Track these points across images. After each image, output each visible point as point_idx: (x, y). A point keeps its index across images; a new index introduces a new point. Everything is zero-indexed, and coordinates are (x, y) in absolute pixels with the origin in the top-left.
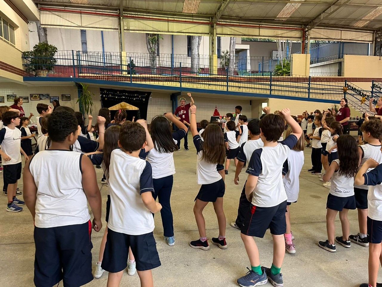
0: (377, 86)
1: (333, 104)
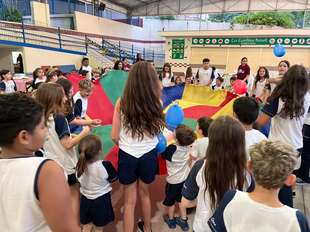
0: (107, 42)
1: (82, 56)
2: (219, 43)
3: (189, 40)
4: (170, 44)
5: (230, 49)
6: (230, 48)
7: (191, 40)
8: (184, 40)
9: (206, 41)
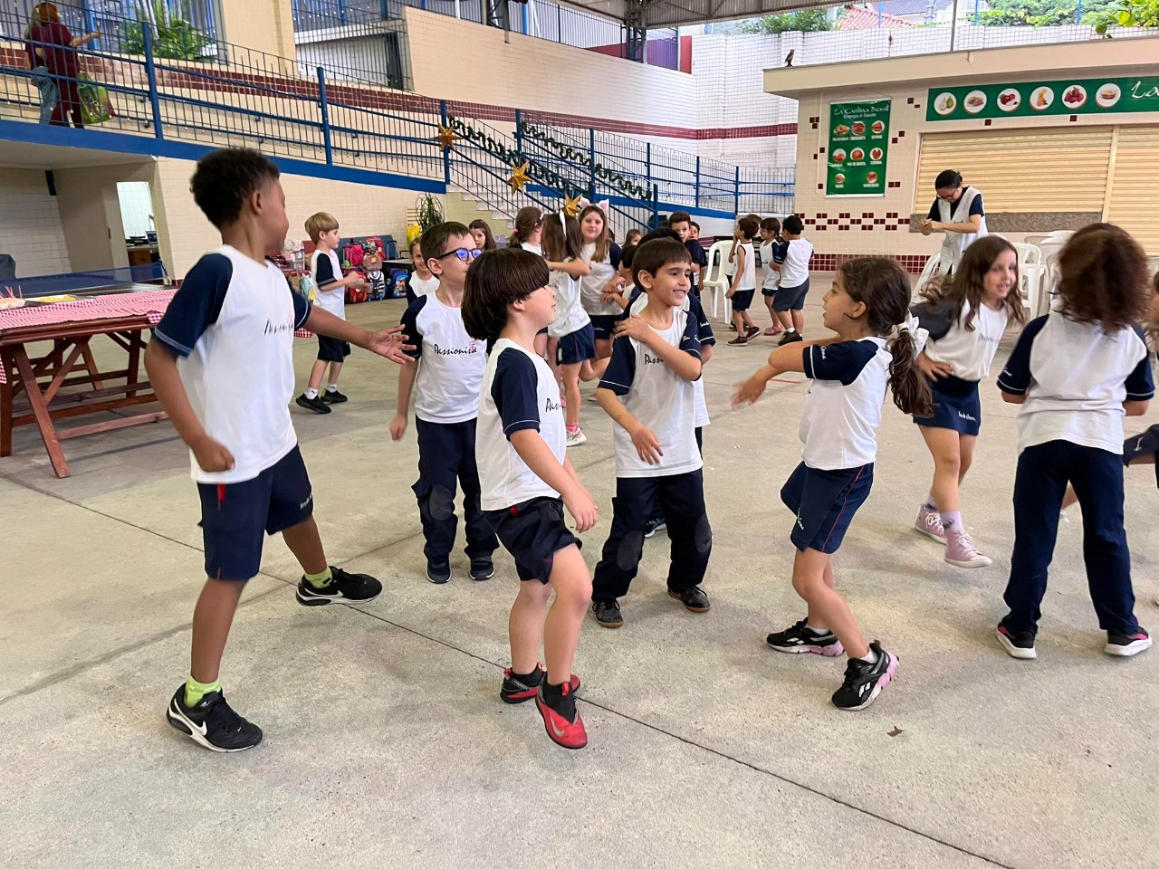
0: (534, 131)
2: (1068, 104)
3: (911, 101)
4: (820, 124)
5: (1120, 134)
6: (1122, 131)
7: (922, 100)
8: (888, 103)
9: (999, 100)
